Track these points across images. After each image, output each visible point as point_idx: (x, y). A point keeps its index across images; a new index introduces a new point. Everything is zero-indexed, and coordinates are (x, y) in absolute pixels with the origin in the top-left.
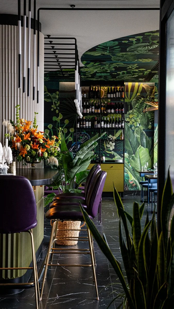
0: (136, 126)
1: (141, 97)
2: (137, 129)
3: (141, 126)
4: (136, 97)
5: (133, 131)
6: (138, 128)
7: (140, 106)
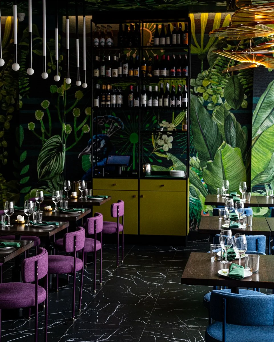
0: (215, 102)
1: (226, 43)
2: (218, 108)
3: (226, 102)
5: (210, 113)
6: (219, 107)
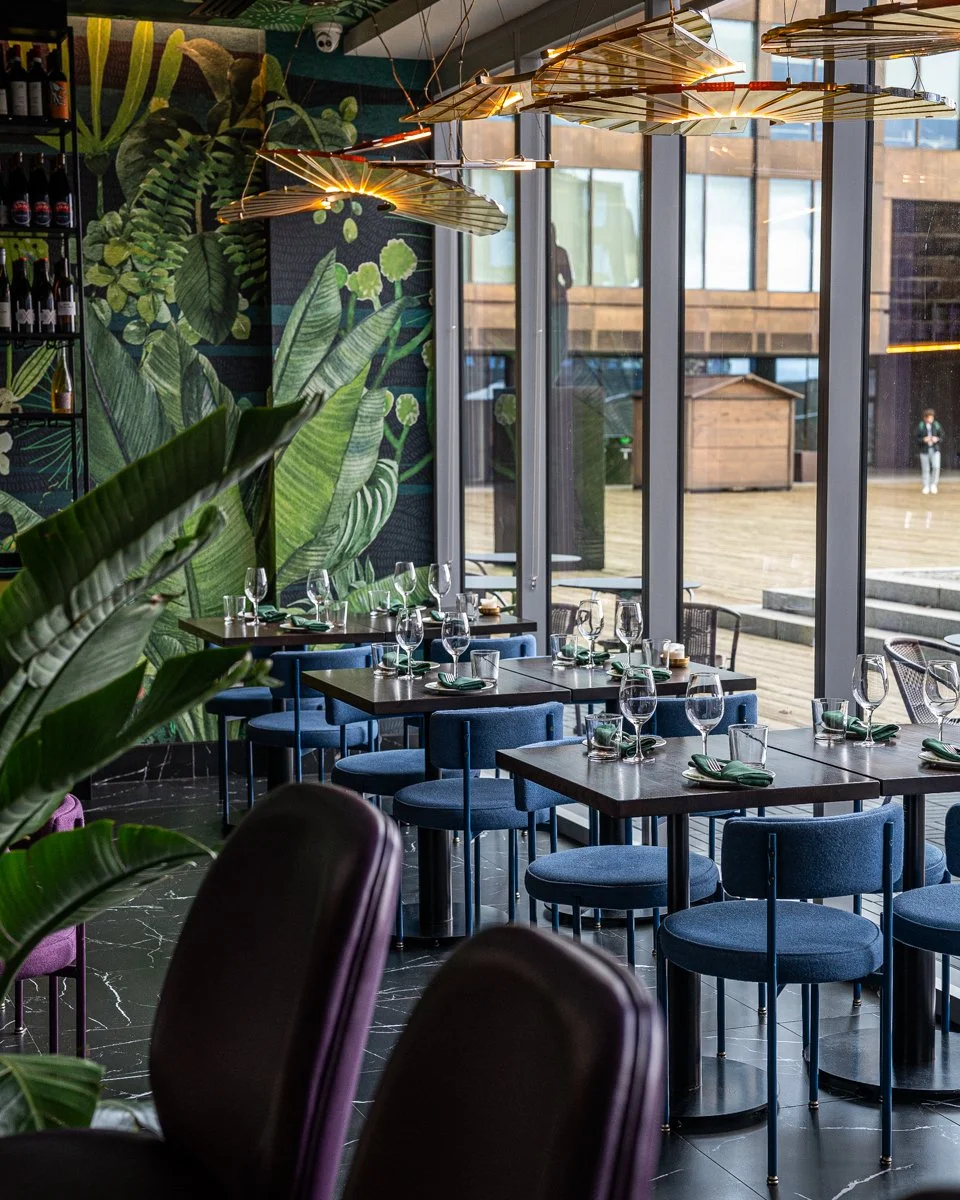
0: (150, 318)
1: (173, 124)
2: (158, 338)
3: (183, 321)
4: (142, 123)
5: (135, 354)
6: (162, 334)
7: (170, 182)
